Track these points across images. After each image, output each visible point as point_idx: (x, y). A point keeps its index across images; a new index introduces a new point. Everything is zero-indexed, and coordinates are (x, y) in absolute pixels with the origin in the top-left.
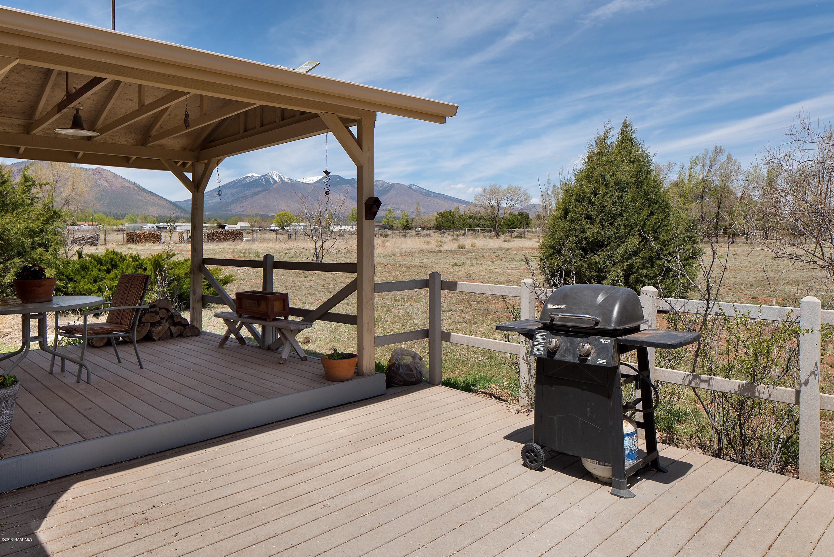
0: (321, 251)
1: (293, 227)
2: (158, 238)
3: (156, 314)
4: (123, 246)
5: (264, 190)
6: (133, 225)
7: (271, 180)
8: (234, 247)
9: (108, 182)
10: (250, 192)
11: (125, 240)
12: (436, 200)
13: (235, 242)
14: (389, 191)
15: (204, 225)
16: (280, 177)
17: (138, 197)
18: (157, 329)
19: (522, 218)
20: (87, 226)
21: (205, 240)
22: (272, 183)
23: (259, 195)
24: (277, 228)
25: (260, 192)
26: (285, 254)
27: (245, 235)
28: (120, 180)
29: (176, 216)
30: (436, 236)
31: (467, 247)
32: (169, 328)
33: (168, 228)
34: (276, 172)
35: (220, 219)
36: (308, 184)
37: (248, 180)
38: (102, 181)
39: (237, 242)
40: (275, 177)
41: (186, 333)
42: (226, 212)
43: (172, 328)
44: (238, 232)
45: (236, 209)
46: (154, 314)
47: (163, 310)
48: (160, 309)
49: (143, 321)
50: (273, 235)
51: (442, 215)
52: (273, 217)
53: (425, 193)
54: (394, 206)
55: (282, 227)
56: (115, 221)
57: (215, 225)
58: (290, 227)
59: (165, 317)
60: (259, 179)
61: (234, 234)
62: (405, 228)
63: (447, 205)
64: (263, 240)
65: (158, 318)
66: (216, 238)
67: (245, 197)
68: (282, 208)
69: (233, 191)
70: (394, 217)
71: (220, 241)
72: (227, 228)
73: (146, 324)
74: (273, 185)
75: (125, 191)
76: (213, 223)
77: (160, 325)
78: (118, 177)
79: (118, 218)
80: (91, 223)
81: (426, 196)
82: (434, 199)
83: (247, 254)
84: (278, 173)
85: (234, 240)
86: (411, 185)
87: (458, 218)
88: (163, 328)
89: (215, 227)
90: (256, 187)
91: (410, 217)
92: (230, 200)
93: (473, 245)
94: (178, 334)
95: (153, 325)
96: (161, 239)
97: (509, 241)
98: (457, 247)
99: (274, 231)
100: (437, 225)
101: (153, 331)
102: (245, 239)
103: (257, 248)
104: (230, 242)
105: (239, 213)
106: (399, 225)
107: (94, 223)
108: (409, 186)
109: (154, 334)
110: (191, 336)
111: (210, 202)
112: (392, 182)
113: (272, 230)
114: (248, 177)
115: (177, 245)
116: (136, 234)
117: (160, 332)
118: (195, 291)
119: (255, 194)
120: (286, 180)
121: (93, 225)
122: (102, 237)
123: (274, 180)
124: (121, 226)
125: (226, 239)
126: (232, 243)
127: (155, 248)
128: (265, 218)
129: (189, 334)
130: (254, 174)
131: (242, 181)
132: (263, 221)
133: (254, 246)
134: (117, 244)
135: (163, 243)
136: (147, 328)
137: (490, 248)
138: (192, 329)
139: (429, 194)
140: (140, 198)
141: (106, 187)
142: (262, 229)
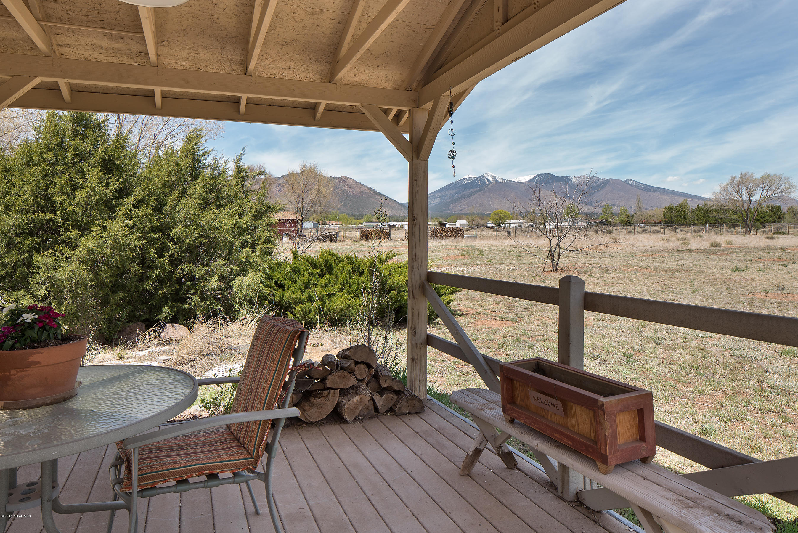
0: (557, 250)
1: (509, 224)
2: (387, 235)
3: (350, 373)
4: (357, 243)
5: (480, 190)
6: (369, 224)
7: (486, 181)
8: (456, 244)
9: (350, 188)
10: (467, 192)
11: (359, 237)
12: (656, 194)
13: (456, 239)
14: (603, 187)
15: (428, 223)
16: (494, 178)
17: (373, 200)
18: (351, 402)
19: (772, 211)
20: (334, 225)
21: (429, 237)
22: (487, 183)
23: (476, 195)
24: (493, 225)
25: (476, 192)
26: (509, 252)
27: (465, 232)
28: (360, 185)
29: (404, 216)
30: (668, 233)
31: (723, 245)
32: (373, 399)
33: (397, 226)
34: (491, 174)
35: (441, 217)
36: (521, 183)
37: (465, 182)
38: (346, 187)
39: (458, 239)
40: (489, 178)
41: (400, 408)
42: (445, 212)
43: (377, 398)
44: (459, 229)
45: (455, 208)
46: (346, 374)
47: (362, 366)
48: (357, 363)
49: (328, 385)
50: (490, 232)
51: (670, 209)
52: (489, 215)
53: (645, 187)
54: (609, 202)
55: (498, 225)
56: (355, 220)
57: (437, 223)
58: (505, 224)
59: (364, 379)
60: (475, 180)
61: (455, 231)
62: (626, 224)
63: (669, 200)
64: (482, 237)
65: (353, 381)
66: (438, 235)
67: (463, 198)
68: (496, 207)
69: (452, 192)
70: (612, 213)
71: (442, 238)
72: (447, 225)
73: (332, 391)
74: (488, 185)
75: (364, 195)
76: (434, 222)
77: (357, 394)
78: (358, 184)
79: (358, 218)
80: (337, 223)
81: (645, 190)
82: (655, 194)
83: (470, 252)
84: (492, 174)
85: (455, 237)
86: (628, 180)
87: (691, 212)
88: (361, 399)
89: (437, 225)
90: (473, 188)
91: (630, 213)
92: (449, 200)
93: (729, 243)
94: (387, 408)
95: (344, 392)
96: (390, 236)
97: (772, 238)
98: (709, 245)
99: (491, 228)
100: (665, 221)
101: (344, 405)
102: (465, 236)
103: (478, 245)
104: (451, 239)
105: (457, 212)
106: (618, 221)
107: (340, 223)
108: (626, 181)
109: (345, 410)
110: (409, 413)
111: (432, 202)
112: (607, 177)
113: (488, 227)
114: (465, 179)
115: (403, 242)
116: (368, 232)
117: (356, 407)
118: (415, 328)
119: (471, 194)
120: (500, 180)
121: (339, 224)
122: (340, 234)
123: (489, 180)
124: (360, 225)
125: (448, 237)
126: (454, 240)
127: (384, 245)
128: (482, 216)
129: (405, 410)
130: (470, 176)
131: (460, 182)
132: (480, 219)
133: (475, 242)
134: (352, 240)
135: (392, 240)
136: (334, 398)
137: (753, 246)
138: (410, 402)
139: (648, 189)
140: (375, 201)
141: (348, 192)
142: (479, 226)
